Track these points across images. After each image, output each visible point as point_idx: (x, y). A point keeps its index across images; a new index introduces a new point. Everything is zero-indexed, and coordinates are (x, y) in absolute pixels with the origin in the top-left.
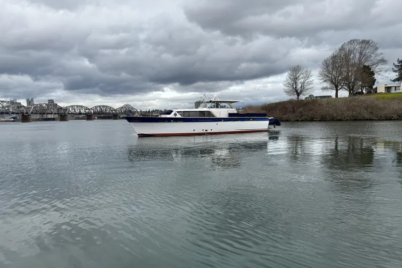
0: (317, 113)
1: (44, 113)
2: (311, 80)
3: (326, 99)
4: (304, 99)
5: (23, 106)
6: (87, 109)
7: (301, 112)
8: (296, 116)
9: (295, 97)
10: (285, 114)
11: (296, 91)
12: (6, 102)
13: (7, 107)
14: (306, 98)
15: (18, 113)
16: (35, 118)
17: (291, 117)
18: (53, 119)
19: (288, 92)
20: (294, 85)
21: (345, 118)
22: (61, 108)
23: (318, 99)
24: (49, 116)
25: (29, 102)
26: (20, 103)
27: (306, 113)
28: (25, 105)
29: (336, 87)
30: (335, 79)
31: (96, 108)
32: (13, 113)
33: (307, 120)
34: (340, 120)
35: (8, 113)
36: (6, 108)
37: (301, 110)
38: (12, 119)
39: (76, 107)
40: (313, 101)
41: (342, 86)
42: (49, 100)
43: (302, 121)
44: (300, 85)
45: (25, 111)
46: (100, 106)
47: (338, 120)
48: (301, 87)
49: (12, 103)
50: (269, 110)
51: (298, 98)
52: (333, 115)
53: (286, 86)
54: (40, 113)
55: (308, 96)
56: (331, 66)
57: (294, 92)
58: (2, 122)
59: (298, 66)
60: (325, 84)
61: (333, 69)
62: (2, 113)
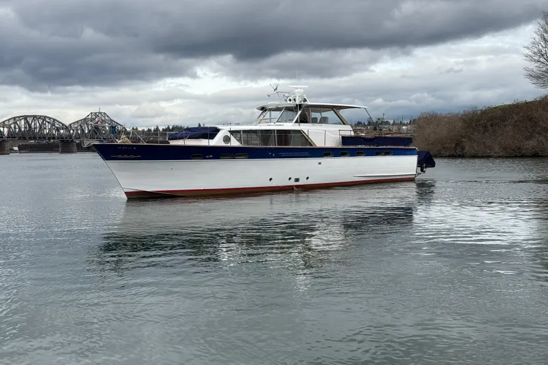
10: (529, 138)
19: (538, 77)
31: (15, 123)
46: (25, 118)
50: (485, 126)
53: (532, 60)
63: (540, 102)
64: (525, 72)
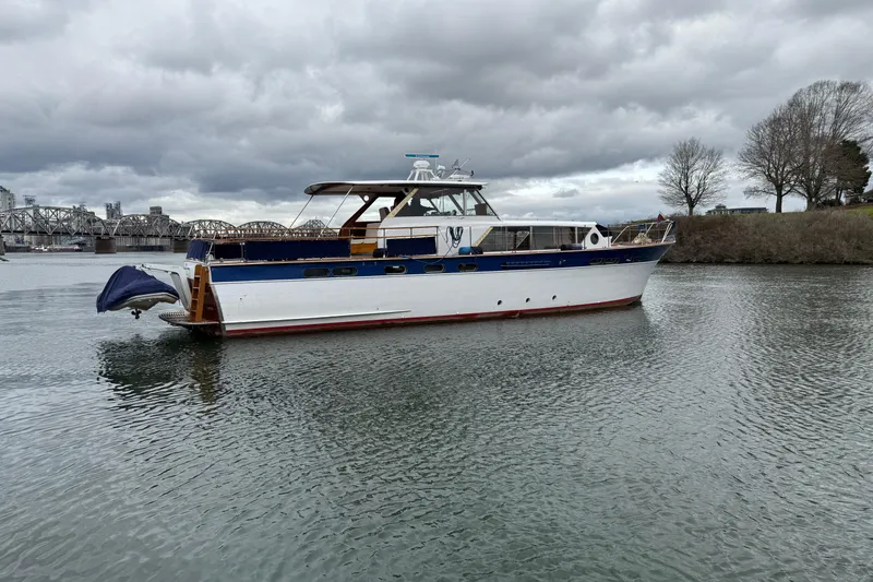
0: (732, 245)
1: (141, 236)
2: (721, 171)
3: (754, 214)
4: (704, 214)
5: (100, 220)
6: (231, 227)
7: (697, 243)
8: (686, 252)
9: (684, 210)
11: (688, 196)
12: (63, 209)
13: (67, 220)
14: (709, 212)
15: (88, 234)
16: (123, 244)
18: (161, 249)
19: (668, 199)
20: (683, 182)
21: (796, 258)
22: (177, 225)
23: (735, 214)
24: (153, 242)
25: (113, 211)
26: (93, 213)
27: (709, 245)
28: (104, 217)
29: (779, 188)
30: (777, 170)
31: (250, 227)
32: (78, 234)
33: (710, 262)
34: (786, 263)
35: (67, 234)
36: (65, 224)
37: (698, 237)
38: (77, 247)
39: (207, 223)
40: (724, 220)
41: (792, 187)
42: (151, 209)
43: (699, 262)
44: (696, 184)
45: (102, 231)
46: (258, 223)
47: (780, 263)
48: (698, 188)
49: (78, 212)
51: (691, 212)
52: (768, 251)
53: (664, 184)
54: (134, 236)
55: (713, 208)
56: (767, 142)
57: (682, 198)
58: (56, 251)
59: (693, 141)
60: (754, 182)
61: (772, 148)
62: (56, 233)
64: (659, 194)
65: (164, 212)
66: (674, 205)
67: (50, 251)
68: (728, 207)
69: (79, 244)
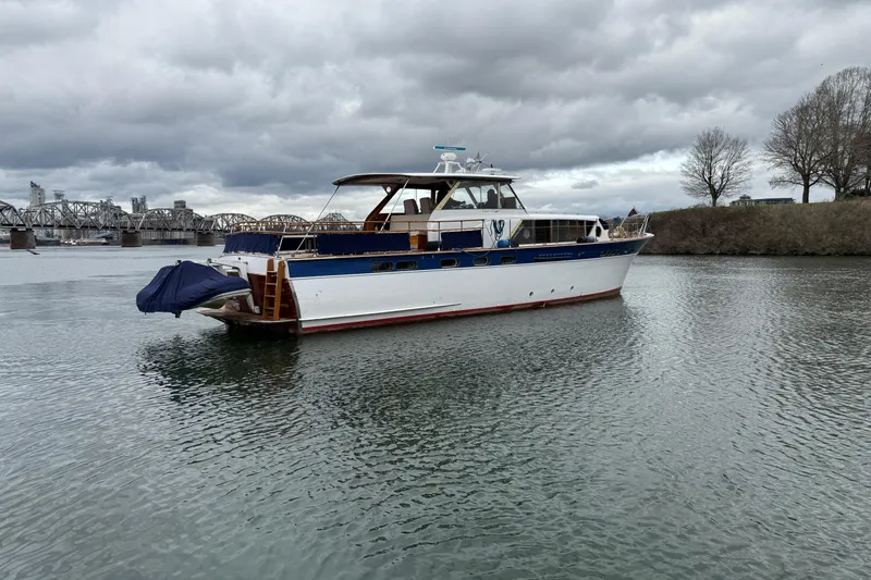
0: (757, 236)
1: (166, 229)
2: (745, 161)
3: (780, 205)
4: (728, 205)
5: (126, 214)
6: (253, 220)
7: (720, 234)
8: (710, 244)
9: (707, 201)
10: (684, 238)
11: (711, 187)
12: (91, 204)
13: (94, 214)
14: (733, 202)
15: (114, 228)
16: (148, 238)
17: (698, 244)
18: (184, 242)
19: (691, 190)
20: (706, 173)
21: (824, 249)
22: (200, 219)
23: (760, 205)
24: (177, 235)
25: (138, 205)
26: (119, 207)
27: (732, 237)
28: (130, 211)
29: (806, 178)
30: (804, 159)
31: (271, 220)
32: (106, 228)
33: (733, 254)
34: (813, 254)
35: (95, 228)
36: (93, 218)
37: (722, 229)
38: (104, 241)
39: (230, 217)
40: (749, 211)
41: (820, 177)
42: (176, 203)
43: (722, 254)
44: (720, 173)
45: (129, 225)
46: (279, 217)
47: (807, 254)
48: (722, 178)
49: (105, 206)
51: (714, 203)
52: (795, 243)
53: (687, 174)
54: (159, 229)
55: (736, 198)
56: (795, 130)
57: (705, 189)
58: (84, 244)
59: (716, 132)
60: (780, 172)
61: (799, 137)
62: (83, 227)
63: (693, 210)
64: (681, 185)
65: (188, 206)
66: (697, 196)
67: (79, 244)
68: (753, 198)
69: (106, 238)
